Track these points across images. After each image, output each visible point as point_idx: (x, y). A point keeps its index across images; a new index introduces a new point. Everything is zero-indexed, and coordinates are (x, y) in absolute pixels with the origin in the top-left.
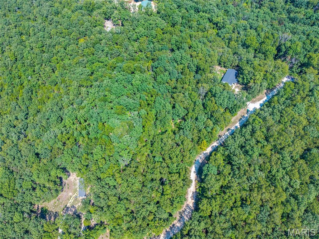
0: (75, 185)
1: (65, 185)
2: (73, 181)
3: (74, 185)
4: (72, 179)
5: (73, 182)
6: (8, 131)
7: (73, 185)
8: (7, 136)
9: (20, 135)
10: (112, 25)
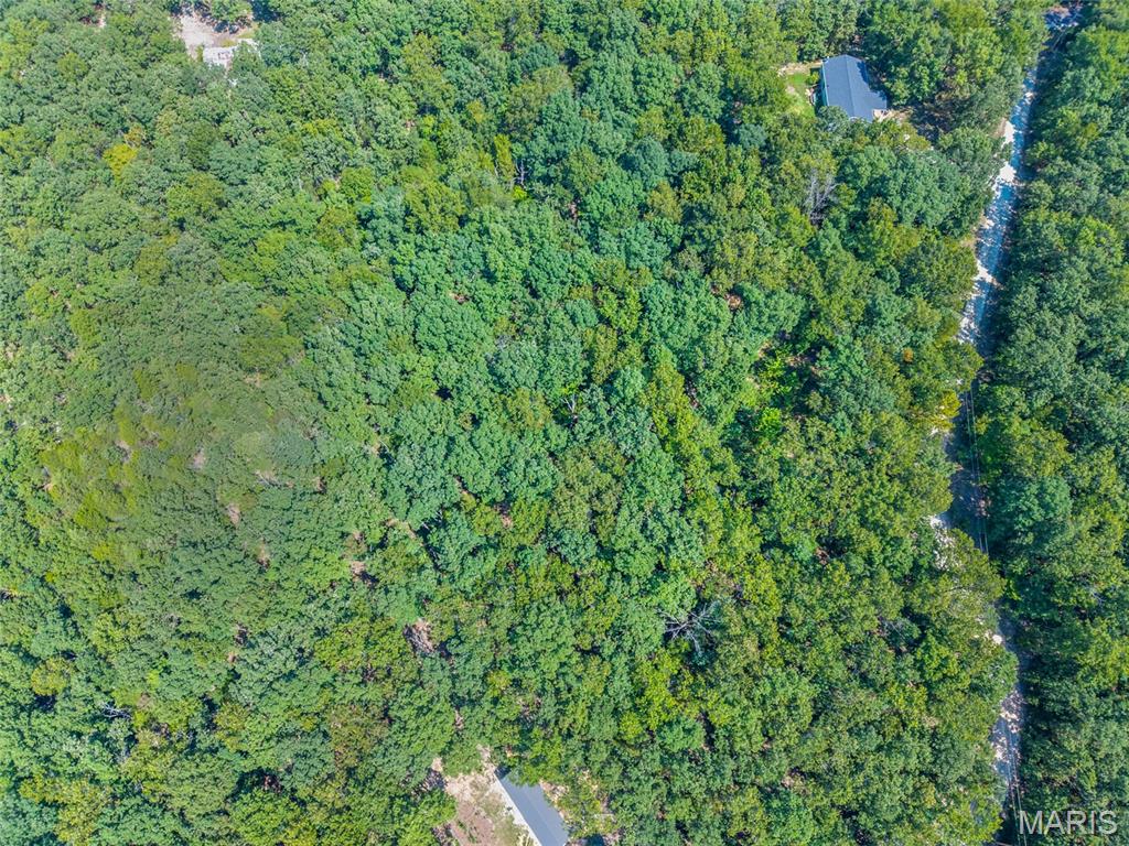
0: (493, 809)
1: (449, 835)
2: (473, 800)
3: (488, 814)
4: (462, 792)
5: (479, 804)
6: (31, 743)
7: (483, 813)
8: (47, 769)
9: (102, 725)
10: (211, 29)
